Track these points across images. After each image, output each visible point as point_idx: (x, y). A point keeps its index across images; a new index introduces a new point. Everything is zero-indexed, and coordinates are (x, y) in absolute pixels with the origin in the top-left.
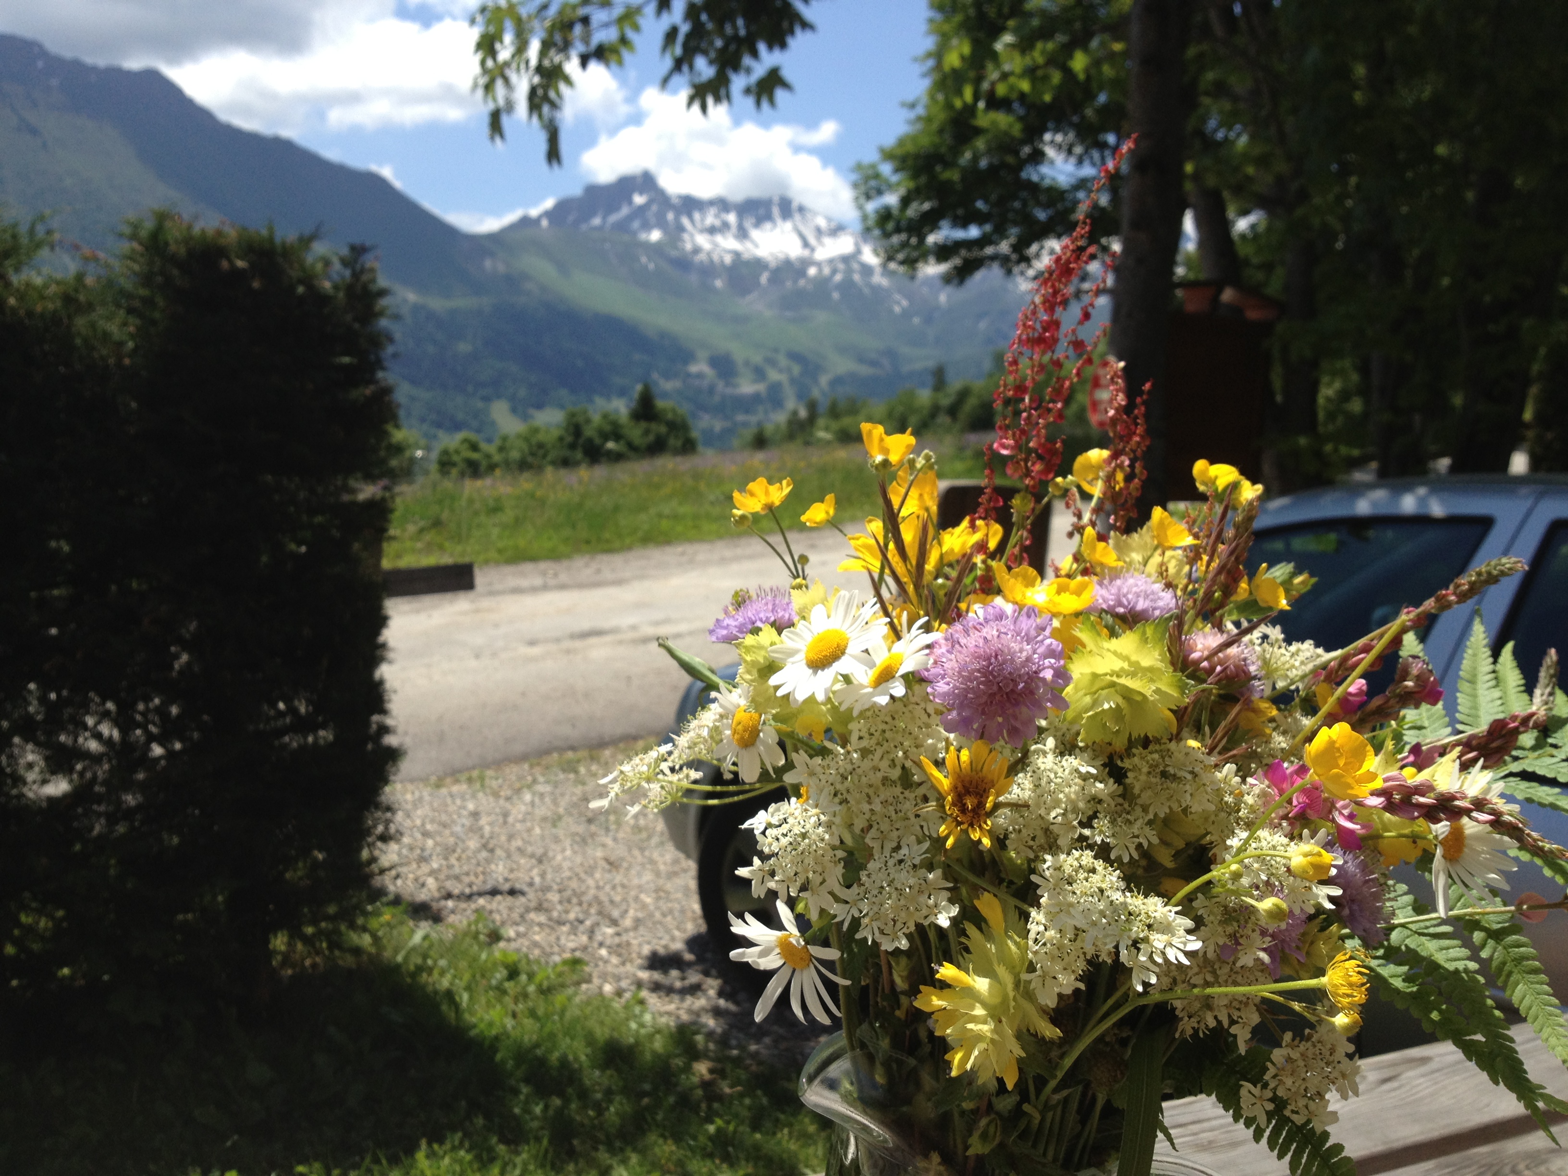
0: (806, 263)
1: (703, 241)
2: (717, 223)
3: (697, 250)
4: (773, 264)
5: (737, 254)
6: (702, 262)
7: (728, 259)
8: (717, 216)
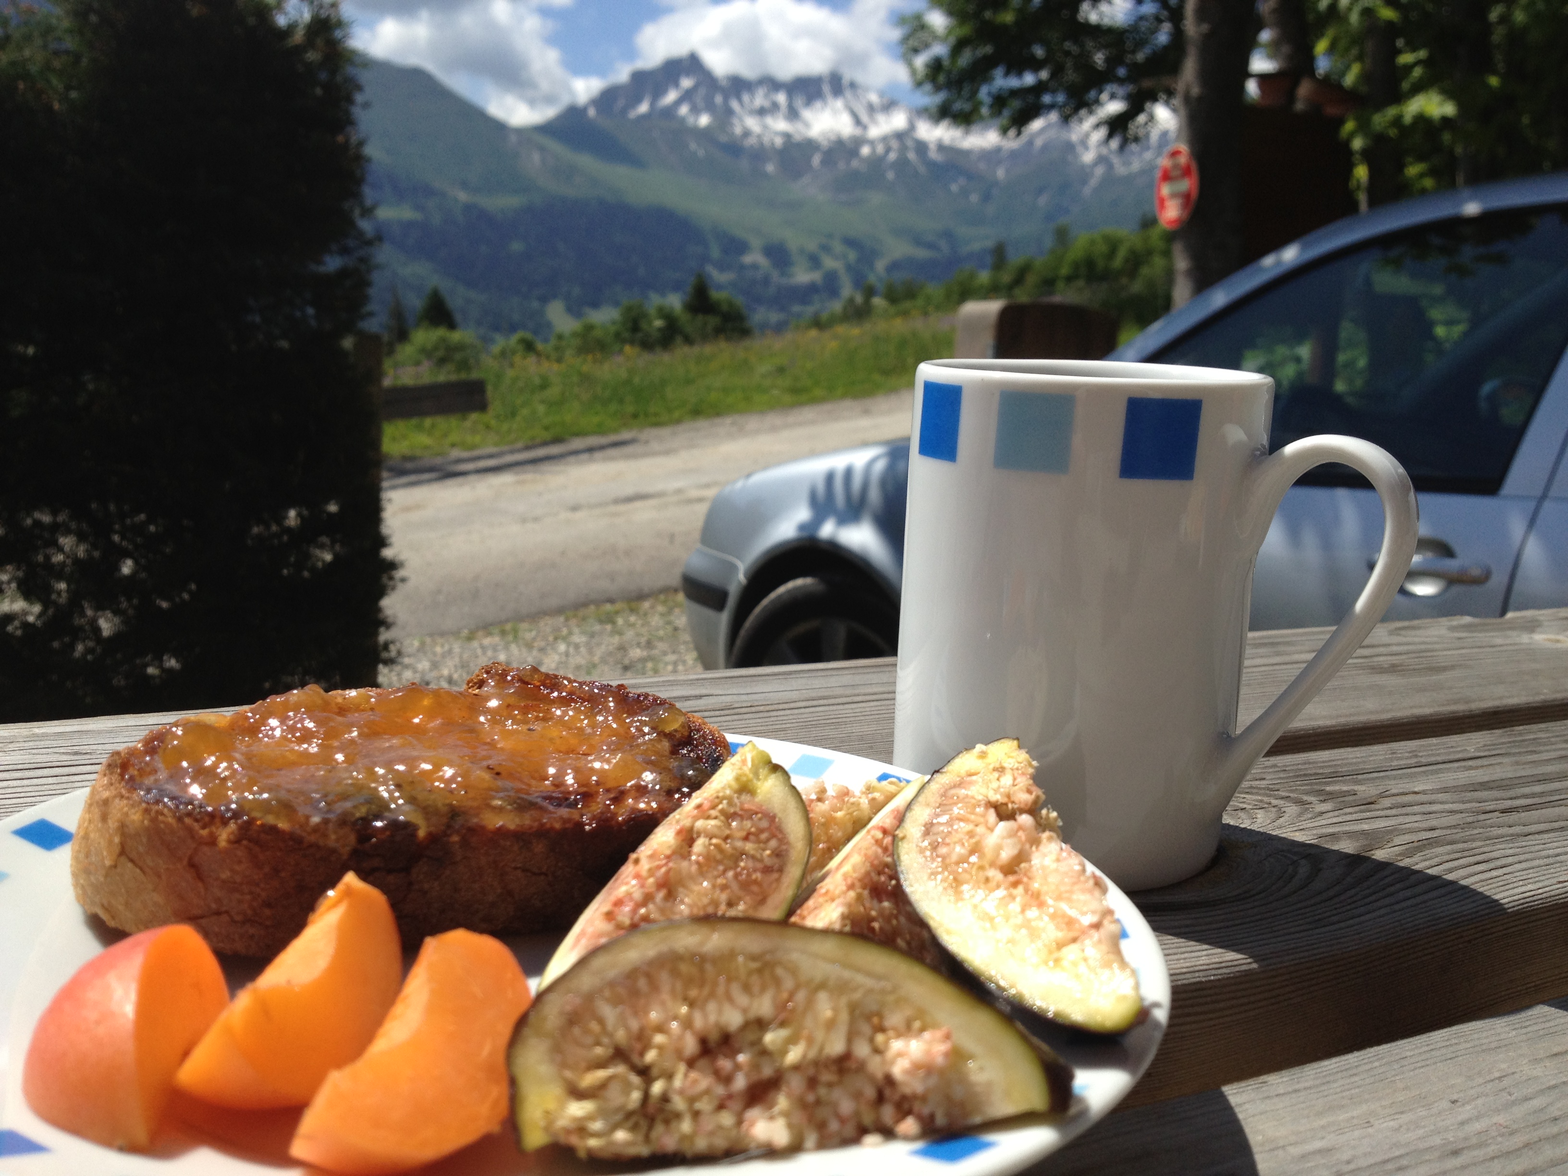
0: (858, 142)
1: (752, 123)
2: (767, 104)
3: (747, 133)
4: (825, 144)
5: (787, 136)
6: (752, 146)
7: (779, 141)
8: (766, 96)
